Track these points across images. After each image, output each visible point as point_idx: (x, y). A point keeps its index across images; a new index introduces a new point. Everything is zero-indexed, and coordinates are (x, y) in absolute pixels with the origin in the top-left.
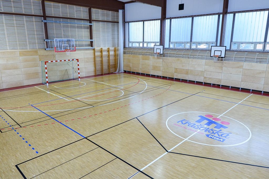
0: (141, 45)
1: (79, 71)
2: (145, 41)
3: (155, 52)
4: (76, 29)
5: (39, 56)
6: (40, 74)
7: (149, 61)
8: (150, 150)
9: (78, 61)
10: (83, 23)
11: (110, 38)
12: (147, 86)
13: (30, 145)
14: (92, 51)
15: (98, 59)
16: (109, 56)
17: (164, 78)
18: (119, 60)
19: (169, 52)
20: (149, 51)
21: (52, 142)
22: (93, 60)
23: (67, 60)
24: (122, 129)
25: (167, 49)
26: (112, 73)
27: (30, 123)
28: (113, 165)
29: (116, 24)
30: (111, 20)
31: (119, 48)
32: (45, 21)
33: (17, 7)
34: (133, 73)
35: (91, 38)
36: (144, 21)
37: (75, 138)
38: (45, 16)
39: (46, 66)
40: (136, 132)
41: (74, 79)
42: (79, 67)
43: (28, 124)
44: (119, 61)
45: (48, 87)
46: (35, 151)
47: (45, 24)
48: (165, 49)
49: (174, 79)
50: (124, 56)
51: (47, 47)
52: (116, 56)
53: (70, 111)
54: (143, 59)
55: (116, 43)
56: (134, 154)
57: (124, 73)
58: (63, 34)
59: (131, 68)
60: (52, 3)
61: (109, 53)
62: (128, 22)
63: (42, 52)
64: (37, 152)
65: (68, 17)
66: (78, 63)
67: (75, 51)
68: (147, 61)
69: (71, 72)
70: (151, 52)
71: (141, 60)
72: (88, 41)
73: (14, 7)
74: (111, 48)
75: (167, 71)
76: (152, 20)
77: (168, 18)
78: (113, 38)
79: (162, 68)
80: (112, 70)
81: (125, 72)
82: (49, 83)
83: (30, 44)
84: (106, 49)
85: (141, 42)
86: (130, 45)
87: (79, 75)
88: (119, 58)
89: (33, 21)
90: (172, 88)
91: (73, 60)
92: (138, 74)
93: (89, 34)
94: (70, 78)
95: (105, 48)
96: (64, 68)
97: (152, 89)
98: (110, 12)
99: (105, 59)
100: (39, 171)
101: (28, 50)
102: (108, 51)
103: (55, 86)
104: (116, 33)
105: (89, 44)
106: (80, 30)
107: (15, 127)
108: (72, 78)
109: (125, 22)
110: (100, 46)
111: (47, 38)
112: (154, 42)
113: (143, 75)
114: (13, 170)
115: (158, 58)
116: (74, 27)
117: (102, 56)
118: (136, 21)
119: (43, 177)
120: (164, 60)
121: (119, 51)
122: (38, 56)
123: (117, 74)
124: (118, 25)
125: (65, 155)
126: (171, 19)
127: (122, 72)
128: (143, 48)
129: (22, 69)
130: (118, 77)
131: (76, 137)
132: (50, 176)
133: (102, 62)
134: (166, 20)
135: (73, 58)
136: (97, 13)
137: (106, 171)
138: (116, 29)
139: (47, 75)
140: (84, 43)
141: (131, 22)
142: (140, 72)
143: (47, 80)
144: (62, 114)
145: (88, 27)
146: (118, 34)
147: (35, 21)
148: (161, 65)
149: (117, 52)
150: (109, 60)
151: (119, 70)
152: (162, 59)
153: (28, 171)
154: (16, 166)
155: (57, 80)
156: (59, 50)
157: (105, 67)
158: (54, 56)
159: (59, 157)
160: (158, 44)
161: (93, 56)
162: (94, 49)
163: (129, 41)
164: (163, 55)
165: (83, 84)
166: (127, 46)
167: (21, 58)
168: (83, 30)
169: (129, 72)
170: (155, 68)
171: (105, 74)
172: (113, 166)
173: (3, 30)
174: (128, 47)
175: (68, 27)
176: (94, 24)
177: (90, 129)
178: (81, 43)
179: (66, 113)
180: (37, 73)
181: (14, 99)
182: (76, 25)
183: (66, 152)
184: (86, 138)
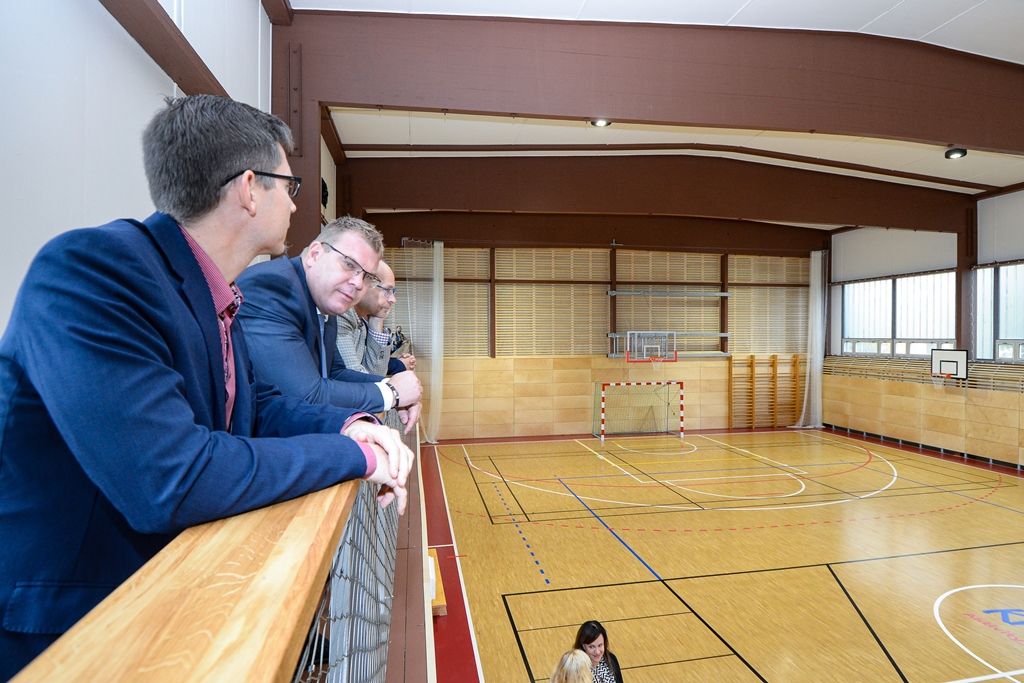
0: (886, 349)
1: (682, 414)
2: (898, 336)
3: (936, 370)
4: (668, 308)
5: (593, 370)
6: (590, 413)
7: (913, 399)
8: (848, 666)
9: (682, 388)
10: (703, 294)
11: (781, 328)
12: (895, 478)
13: (537, 562)
14: (725, 364)
15: (740, 386)
16: (773, 378)
17: (974, 460)
18: (806, 392)
19: (992, 375)
20: (913, 369)
21: (583, 570)
22: (723, 387)
23: (654, 384)
24: (769, 583)
25: (986, 361)
26: (783, 428)
27: (548, 516)
28: (717, 667)
29: (800, 289)
30: (784, 281)
31: (809, 357)
32: (614, 293)
33: (560, 268)
34: (857, 434)
35: (723, 328)
36: (894, 278)
37: (637, 574)
38: (613, 283)
39: (603, 394)
40: (813, 605)
41: (667, 433)
42: (682, 402)
43: (543, 517)
44: (806, 396)
45: (603, 445)
46: (543, 577)
47: (613, 299)
48: (979, 361)
49: (1019, 468)
50: (823, 381)
51: (612, 352)
52: (797, 378)
53: (638, 509)
54: (891, 392)
55: (800, 342)
56: (790, 661)
57: (823, 430)
58: (651, 319)
59: (846, 416)
60: (633, 253)
61: (775, 371)
62: (839, 283)
63: (600, 362)
64: (548, 582)
65: (668, 280)
66: (682, 392)
67: (675, 361)
68: (904, 400)
69: (662, 414)
70: (920, 370)
71: (884, 396)
72: (715, 337)
73: (556, 268)
74: (784, 356)
75: (988, 438)
76: (925, 273)
77: (984, 266)
78: (791, 330)
79: (963, 427)
80: (782, 418)
81: (828, 428)
82: (606, 436)
83: (577, 342)
84: (767, 358)
85: (885, 340)
86: (848, 348)
87: (682, 424)
88: (807, 385)
89: (588, 295)
90: (1000, 496)
91: (669, 383)
92: (873, 438)
93: (718, 318)
94: (659, 430)
95: (763, 356)
96: (645, 402)
97: (912, 491)
98: (784, 259)
99: (762, 387)
100: (543, 622)
101: (572, 356)
102: (773, 363)
103: (619, 444)
104: (801, 314)
105: (717, 346)
106: (696, 309)
107: (517, 519)
108: (664, 430)
109: (829, 281)
110: (747, 350)
111: (614, 329)
112: (932, 341)
113: (891, 442)
114: (496, 603)
115: (948, 392)
116: (680, 303)
117: (752, 377)
118: (869, 280)
119: (546, 637)
120: (974, 399)
121: (808, 364)
122: (590, 371)
123: (801, 432)
124: (808, 292)
125: (605, 605)
126: (996, 266)
127: (815, 428)
128: (893, 357)
129: (555, 398)
130: (803, 440)
131: (637, 572)
132: (561, 638)
133: (751, 393)
134: (980, 272)
135: (670, 379)
136: (743, 267)
137: (695, 677)
138: (800, 304)
139: (603, 416)
140: (703, 342)
141: (850, 282)
142: (882, 432)
143: (603, 427)
144: (620, 512)
145: (717, 302)
146: (807, 318)
147: (593, 295)
148: (962, 416)
149: (801, 369)
150: (773, 391)
151: (807, 422)
152: (966, 395)
153: (521, 614)
154: (503, 596)
155: (626, 431)
156: (636, 357)
157: (761, 407)
158: (625, 371)
159: (590, 605)
160: (950, 346)
161: (724, 376)
162: (729, 359)
163: (843, 337)
164: (966, 382)
165: (690, 448)
166: (836, 350)
167: (556, 373)
168: (703, 309)
169: (841, 431)
170: (936, 423)
171: (760, 429)
172: (717, 671)
173: (530, 315)
174: (839, 354)
175: (663, 303)
176: (733, 295)
177: (679, 562)
178: (693, 341)
179: (627, 511)
180: (583, 410)
181: (529, 460)
182: (686, 298)
183: (607, 598)
184: (662, 581)
